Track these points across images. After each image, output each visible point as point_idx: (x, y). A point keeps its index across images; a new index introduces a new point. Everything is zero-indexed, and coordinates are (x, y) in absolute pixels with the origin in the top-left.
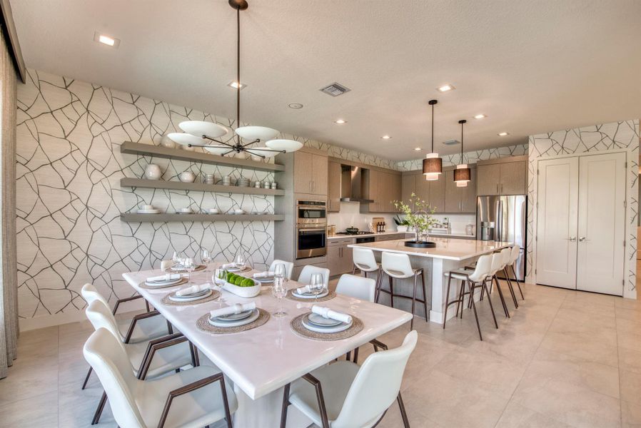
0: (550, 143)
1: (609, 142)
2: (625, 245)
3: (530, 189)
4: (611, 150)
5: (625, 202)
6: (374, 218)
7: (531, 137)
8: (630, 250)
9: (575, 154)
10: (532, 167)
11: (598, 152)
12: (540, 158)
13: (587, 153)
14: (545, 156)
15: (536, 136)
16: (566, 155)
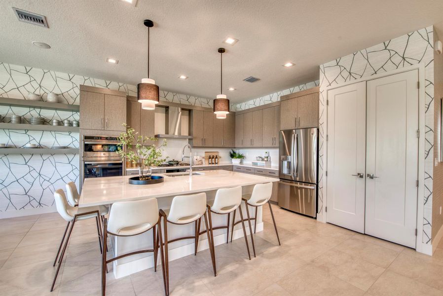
0: (338, 70)
1: (397, 59)
2: (418, 186)
3: (320, 122)
4: (401, 69)
5: (418, 132)
6: (206, 152)
7: (321, 66)
8: (424, 193)
9: (361, 80)
10: (322, 97)
11: (386, 74)
12: (330, 87)
13: (375, 76)
14: (334, 85)
15: (326, 65)
16: (353, 80)
